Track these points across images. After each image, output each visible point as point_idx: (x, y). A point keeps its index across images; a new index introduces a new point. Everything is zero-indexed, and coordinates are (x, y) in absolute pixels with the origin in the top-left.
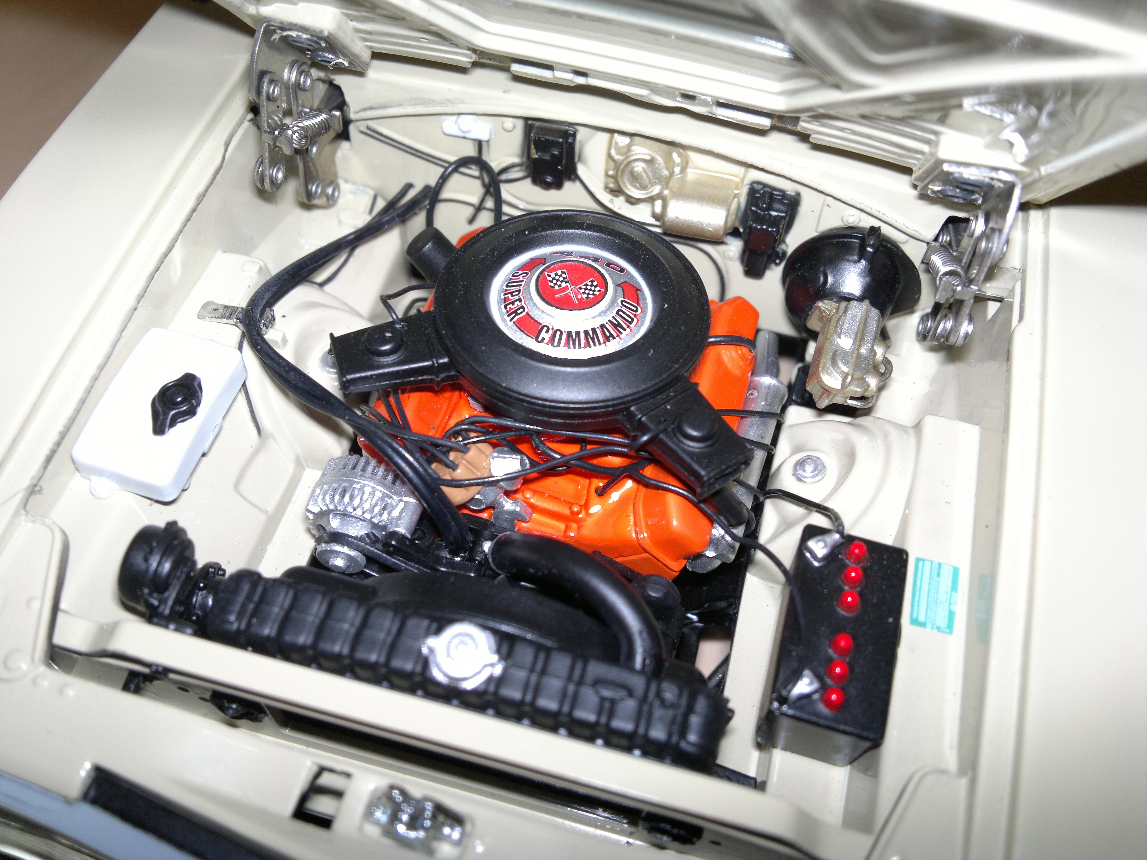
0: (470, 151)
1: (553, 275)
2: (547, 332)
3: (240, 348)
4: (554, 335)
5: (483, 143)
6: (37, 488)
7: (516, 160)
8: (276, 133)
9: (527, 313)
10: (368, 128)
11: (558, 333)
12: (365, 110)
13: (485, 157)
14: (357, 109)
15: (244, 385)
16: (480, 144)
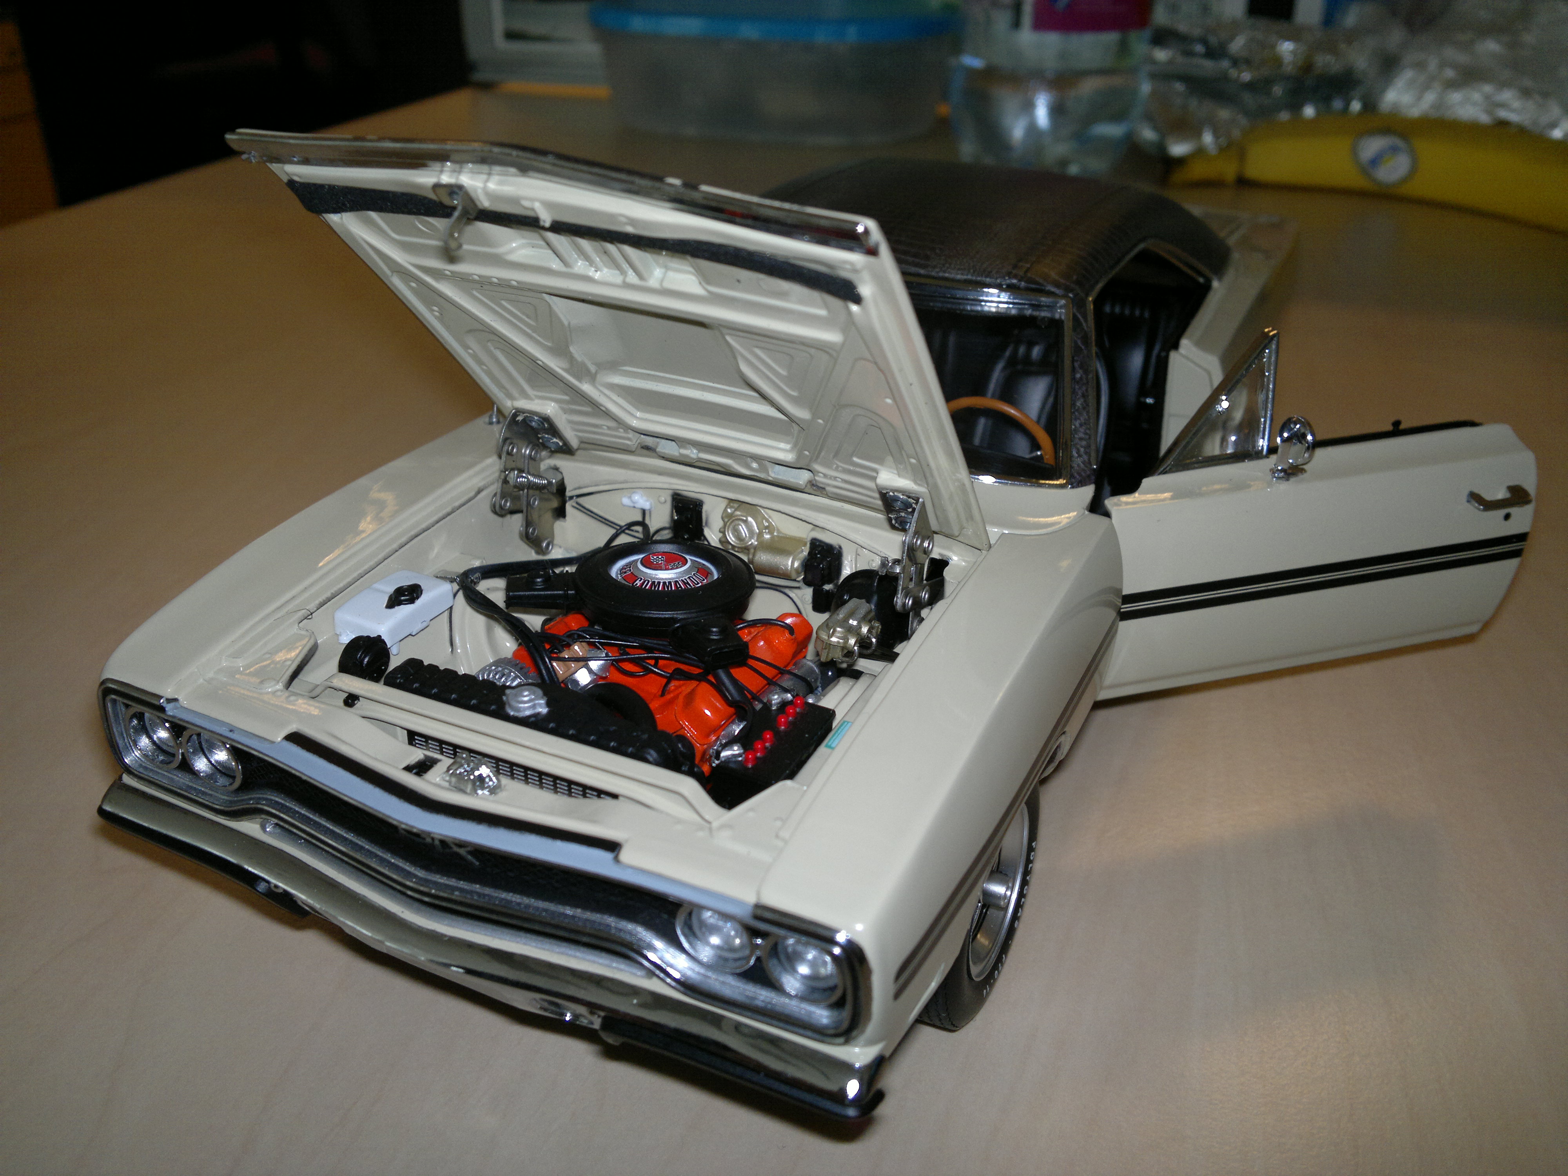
0: (639, 518)
1: (655, 557)
2: (640, 581)
3: (455, 595)
4: (644, 582)
5: (646, 512)
6: (310, 617)
7: (667, 525)
8: (507, 473)
9: (632, 573)
10: (577, 503)
11: (647, 582)
12: (575, 489)
13: (647, 521)
14: (571, 488)
15: (451, 608)
16: (644, 512)
